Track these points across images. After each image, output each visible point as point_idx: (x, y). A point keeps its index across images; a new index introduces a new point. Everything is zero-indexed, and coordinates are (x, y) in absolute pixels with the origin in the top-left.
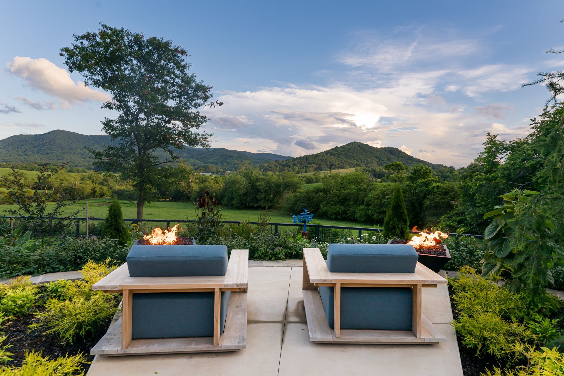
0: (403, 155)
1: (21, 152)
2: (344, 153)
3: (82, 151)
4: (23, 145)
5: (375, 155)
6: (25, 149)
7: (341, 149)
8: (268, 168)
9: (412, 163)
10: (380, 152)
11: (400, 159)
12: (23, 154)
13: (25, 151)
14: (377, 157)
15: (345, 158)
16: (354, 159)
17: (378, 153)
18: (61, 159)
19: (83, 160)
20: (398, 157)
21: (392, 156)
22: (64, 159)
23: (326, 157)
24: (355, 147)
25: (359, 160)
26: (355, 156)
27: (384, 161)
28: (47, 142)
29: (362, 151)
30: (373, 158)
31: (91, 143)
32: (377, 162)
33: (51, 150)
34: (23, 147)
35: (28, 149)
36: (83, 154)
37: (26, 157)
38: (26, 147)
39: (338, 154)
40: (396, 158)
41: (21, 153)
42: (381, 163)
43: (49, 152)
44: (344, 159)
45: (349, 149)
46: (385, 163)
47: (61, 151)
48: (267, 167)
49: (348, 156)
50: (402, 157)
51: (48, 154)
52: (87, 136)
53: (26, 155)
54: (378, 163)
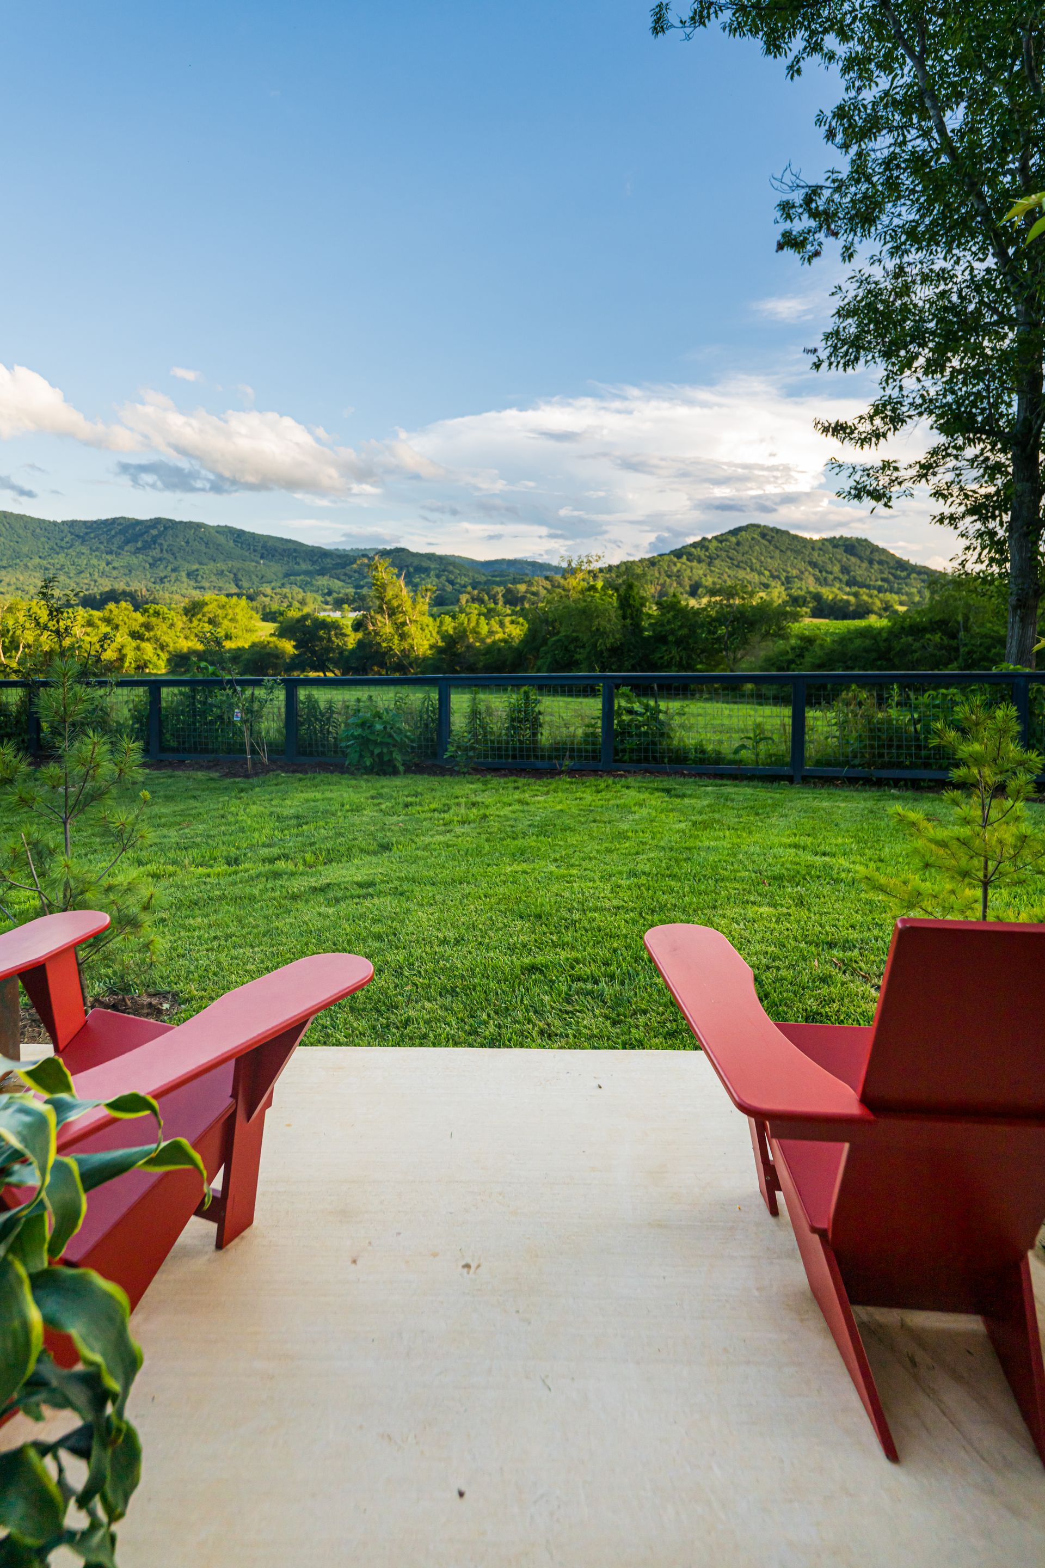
0: (883, 558)
2: (724, 554)
3: (45, 562)
5: (807, 559)
7: (715, 543)
8: (528, 595)
9: (908, 576)
10: (820, 549)
11: (876, 566)
14: (814, 565)
15: (729, 568)
16: (752, 570)
17: (816, 554)
20: (871, 562)
21: (853, 559)
23: (679, 565)
24: (753, 539)
25: (767, 573)
26: (754, 561)
27: (831, 573)
29: (772, 548)
30: (802, 566)
31: (67, 539)
32: (814, 575)
36: (46, 569)
39: (709, 557)
40: (865, 565)
42: (825, 579)
44: (727, 570)
45: (738, 544)
46: (835, 578)
48: (526, 592)
49: (735, 562)
50: (880, 562)
52: (55, 523)
54: (817, 579)
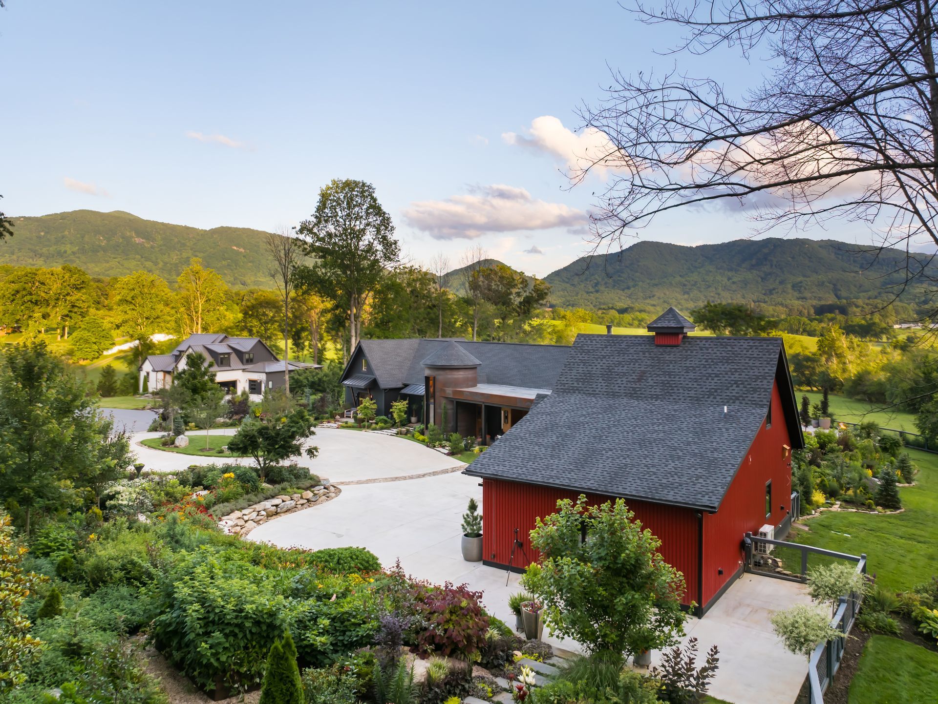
1: (590, 288)
4: (593, 275)
6: (595, 281)
12: (593, 290)
13: (597, 284)
18: (650, 297)
19: (686, 296)
22: (653, 296)
28: (627, 267)
33: (633, 280)
34: (593, 277)
35: (600, 280)
37: (598, 295)
38: (597, 277)
41: (591, 290)
43: (631, 284)
47: (648, 281)
51: (628, 288)
53: (597, 291)
